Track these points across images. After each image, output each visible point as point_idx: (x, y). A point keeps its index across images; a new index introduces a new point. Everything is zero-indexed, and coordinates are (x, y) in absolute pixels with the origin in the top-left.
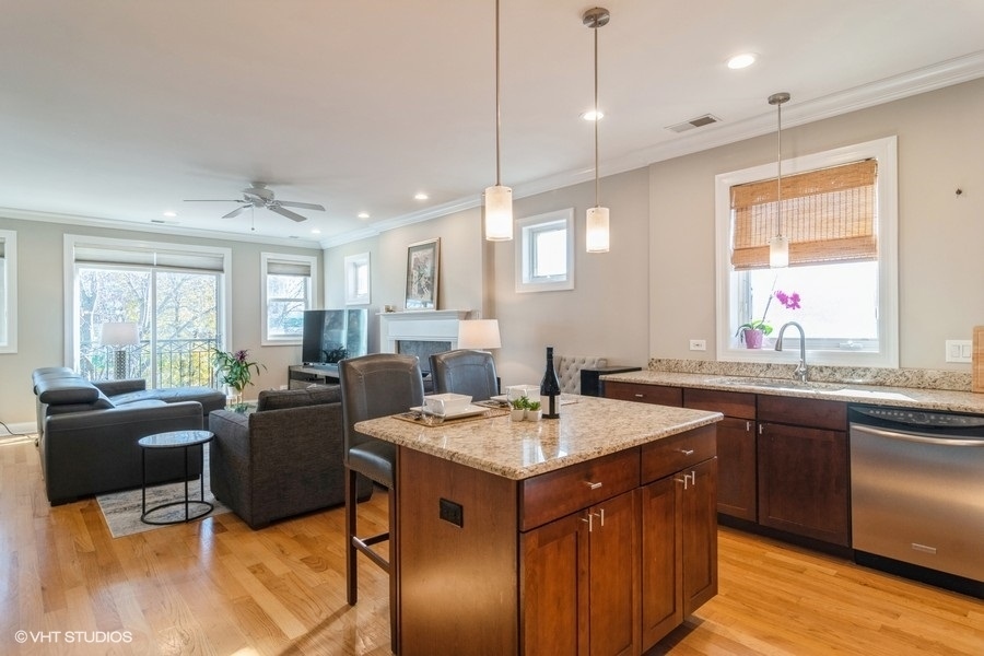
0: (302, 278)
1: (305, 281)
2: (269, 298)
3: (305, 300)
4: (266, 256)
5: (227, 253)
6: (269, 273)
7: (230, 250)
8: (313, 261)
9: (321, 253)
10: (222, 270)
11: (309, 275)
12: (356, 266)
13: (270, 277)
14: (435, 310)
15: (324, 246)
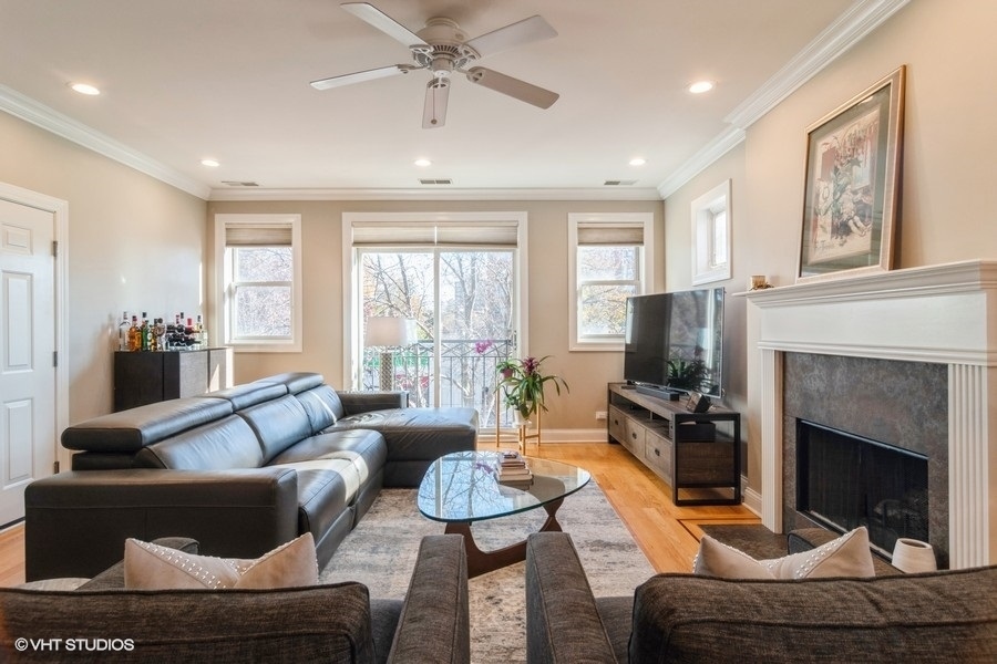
0: (633, 248)
1: (637, 253)
2: (580, 280)
3: (636, 282)
4: (575, 219)
5: (522, 217)
6: (580, 243)
7: (526, 213)
8: (647, 220)
9: (660, 206)
10: (514, 244)
11: (642, 243)
12: (712, 215)
13: (581, 249)
14: (887, 272)
15: (665, 194)
